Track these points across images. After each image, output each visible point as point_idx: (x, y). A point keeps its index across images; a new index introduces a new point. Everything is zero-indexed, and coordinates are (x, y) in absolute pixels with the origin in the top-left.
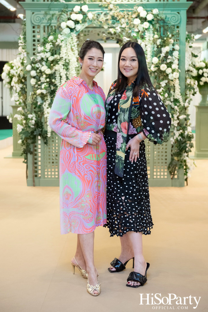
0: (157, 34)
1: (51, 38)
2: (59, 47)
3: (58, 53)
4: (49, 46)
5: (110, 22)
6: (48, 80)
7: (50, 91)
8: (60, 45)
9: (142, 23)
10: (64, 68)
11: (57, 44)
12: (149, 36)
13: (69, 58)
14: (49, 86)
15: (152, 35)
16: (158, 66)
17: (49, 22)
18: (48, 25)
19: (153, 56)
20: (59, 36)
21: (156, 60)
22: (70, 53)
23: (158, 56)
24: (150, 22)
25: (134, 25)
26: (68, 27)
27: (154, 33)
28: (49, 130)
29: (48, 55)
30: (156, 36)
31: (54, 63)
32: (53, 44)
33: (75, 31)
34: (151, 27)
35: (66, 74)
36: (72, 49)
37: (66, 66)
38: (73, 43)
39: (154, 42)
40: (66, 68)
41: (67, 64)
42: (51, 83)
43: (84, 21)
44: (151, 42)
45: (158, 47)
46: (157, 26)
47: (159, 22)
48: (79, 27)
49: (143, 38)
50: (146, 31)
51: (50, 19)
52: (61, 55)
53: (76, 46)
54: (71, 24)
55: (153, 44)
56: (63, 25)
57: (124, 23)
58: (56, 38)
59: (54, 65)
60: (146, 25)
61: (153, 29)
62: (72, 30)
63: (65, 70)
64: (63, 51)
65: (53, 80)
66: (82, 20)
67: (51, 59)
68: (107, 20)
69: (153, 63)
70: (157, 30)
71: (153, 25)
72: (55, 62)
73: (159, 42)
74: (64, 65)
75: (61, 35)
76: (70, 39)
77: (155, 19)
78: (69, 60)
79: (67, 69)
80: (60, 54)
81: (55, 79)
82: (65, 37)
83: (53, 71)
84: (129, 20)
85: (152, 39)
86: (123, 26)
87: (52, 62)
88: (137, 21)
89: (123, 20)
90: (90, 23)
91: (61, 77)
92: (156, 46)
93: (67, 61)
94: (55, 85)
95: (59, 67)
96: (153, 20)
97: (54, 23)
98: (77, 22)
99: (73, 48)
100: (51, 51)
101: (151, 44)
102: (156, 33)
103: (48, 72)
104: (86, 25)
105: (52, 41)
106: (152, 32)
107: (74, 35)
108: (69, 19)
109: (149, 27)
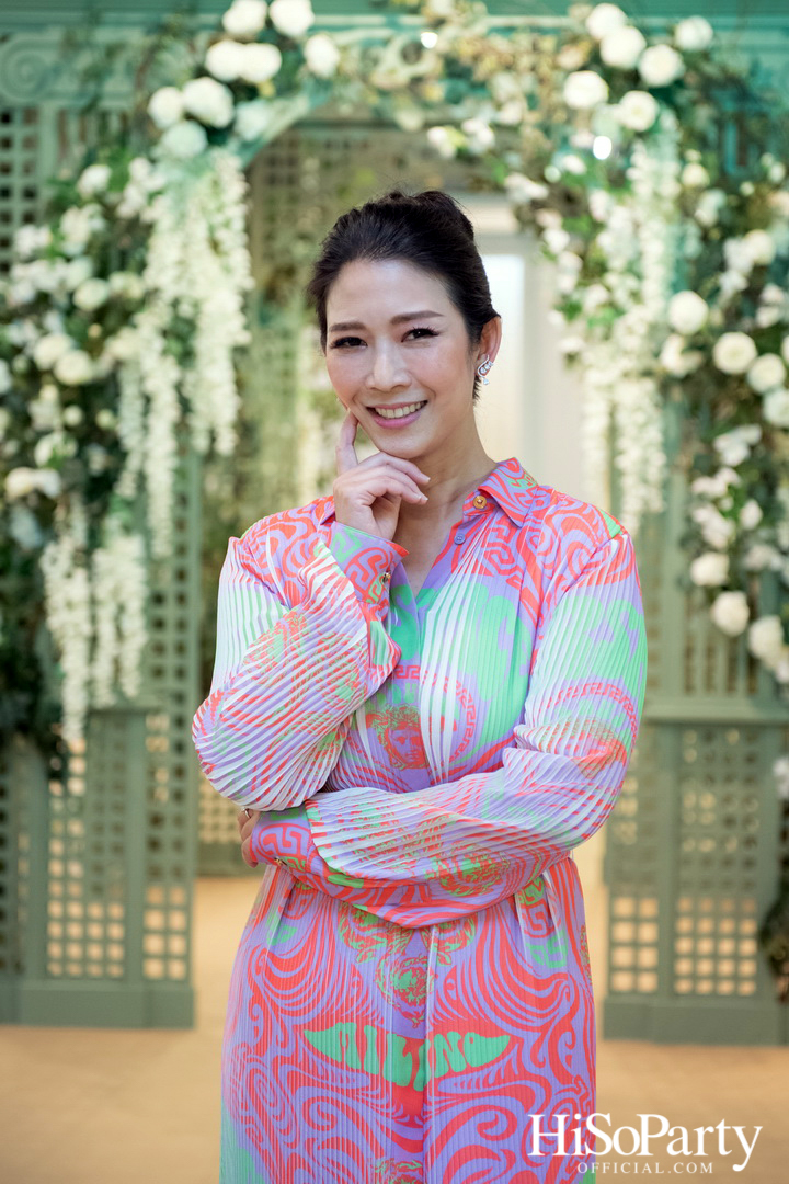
0: (703, 164)
1: (96, 177)
2: (140, 230)
3: (132, 263)
4: (80, 226)
5: (436, 91)
6: (74, 415)
7: (81, 478)
8: (147, 216)
9: (615, 96)
10: (165, 352)
11: (125, 211)
12: (656, 172)
13: (199, 292)
14: (81, 455)
15: (671, 166)
16: (701, 344)
17: (91, 87)
18: (83, 103)
19: (675, 288)
20: (138, 168)
21: (690, 311)
22: (205, 264)
23: (708, 285)
24: (663, 94)
25: (571, 113)
26: (189, 117)
27: (682, 159)
28: (74, 700)
29: (79, 272)
30: (696, 175)
31: (111, 320)
32: (109, 213)
33: (233, 144)
34: (669, 120)
35: (179, 387)
36: (215, 245)
37: (181, 337)
38: (220, 209)
39: (685, 205)
40: (176, 346)
41: (184, 328)
42: (87, 435)
43: (286, 84)
44: (669, 207)
45: (705, 237)
46: (703, 116)
47: (717, 93)
48: (258, 121)
49: (618, 181)
50: (639, 146)
51: (96, 74)
52: (153, 277)
53: (239, 224)
54: (211, 100)
55: (677, 216)
56: (165, 105)
57: (512, 98)
58: (120, 181)
59: (109, 332)
60: (638, 109)
61: (678, 136)
62: (216, 135)
63: (171, 361)
64: (164, 252)
65: (104, 419)
66: (275, 79)
67: (91, 295)
68: (417, 81)
69: (673, 330)
70: (702, 142)
71: (680, 113)
72: (115, 315)
73: (710, 207)
74: (165, 333)
75: (153, 161)
76: (202, 186)
77: (692, 80)
78: (196, 305)
79: (186, 357)
80: (141, 267)
81: (115, 410)
82: (176, 174)
83: (104, 365)
84: (541, 81)
85: (670, 189)
86: (511, 114)
87: (100, 314)
88: (586, 89)
89: (504, 85)
90: (322, 98)
91: (148, 400)
92: (693, 231)
93: (185, 310)
94: (114, 446)
95: (138, 345)
96: (679, 83)
97: (117, 93)
98: (242, 91)
99: (222, 235)
100: (95, 251)
101: (669, 219)
102: (693, 155)
103: (75, 368)
104: (300, 106)
105: (99, 198)
106: (669, 149)
107: (228, 162)
108: (201, 72)
109: (658, 118)
